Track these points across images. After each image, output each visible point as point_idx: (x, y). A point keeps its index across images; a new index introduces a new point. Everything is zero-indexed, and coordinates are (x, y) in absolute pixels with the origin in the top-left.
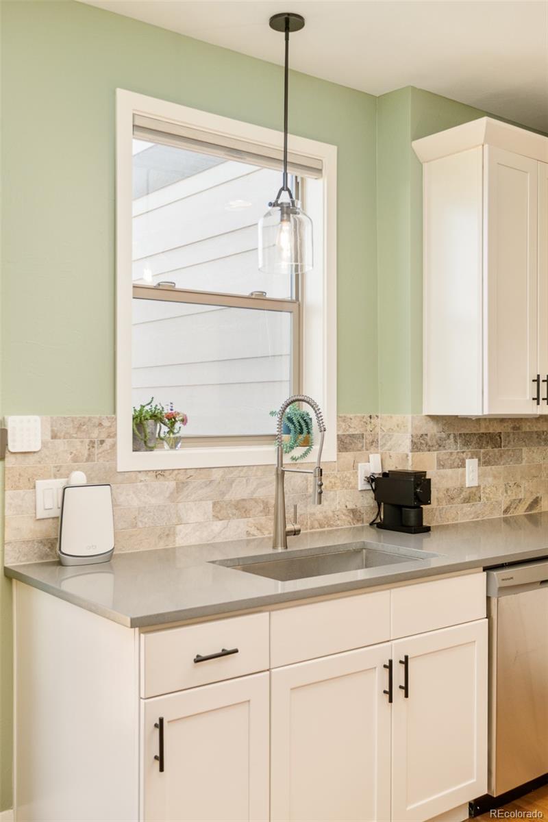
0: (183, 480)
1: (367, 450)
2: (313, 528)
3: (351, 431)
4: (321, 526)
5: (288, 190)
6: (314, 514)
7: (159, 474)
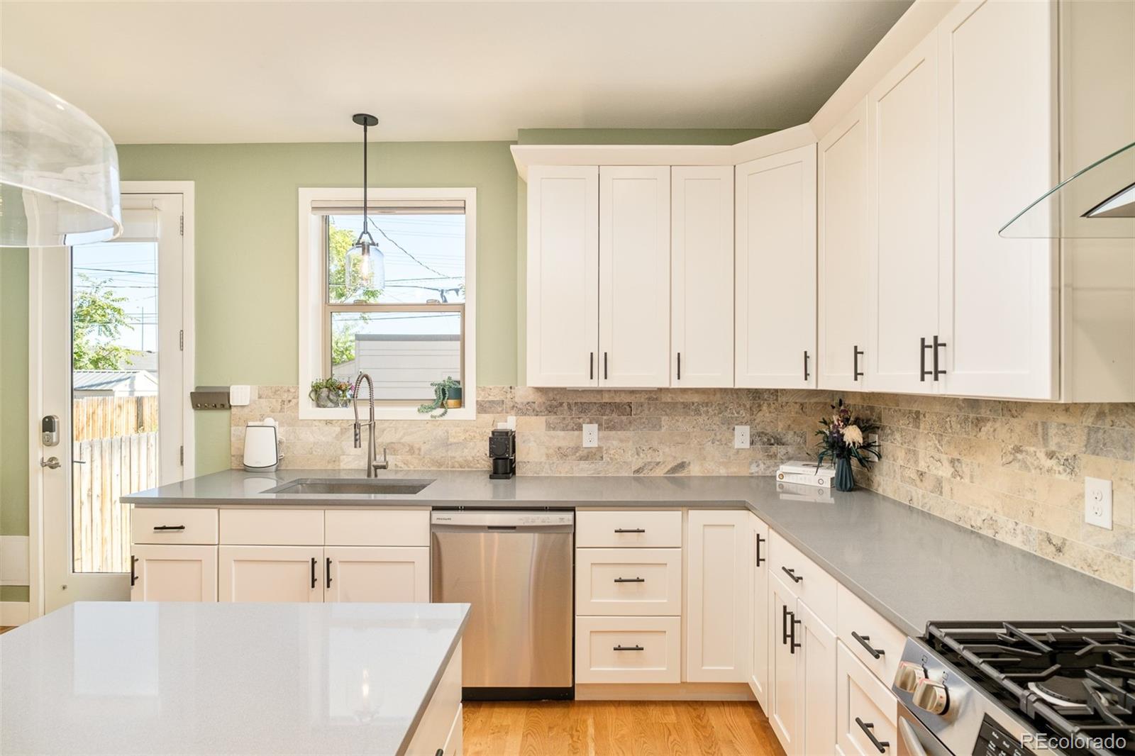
1: (507, 413)
2: (453, 467)
3: (491, 398)
4: (461, 467)
5: (368, 233)
6: (454, 458)
7: (328, 422)
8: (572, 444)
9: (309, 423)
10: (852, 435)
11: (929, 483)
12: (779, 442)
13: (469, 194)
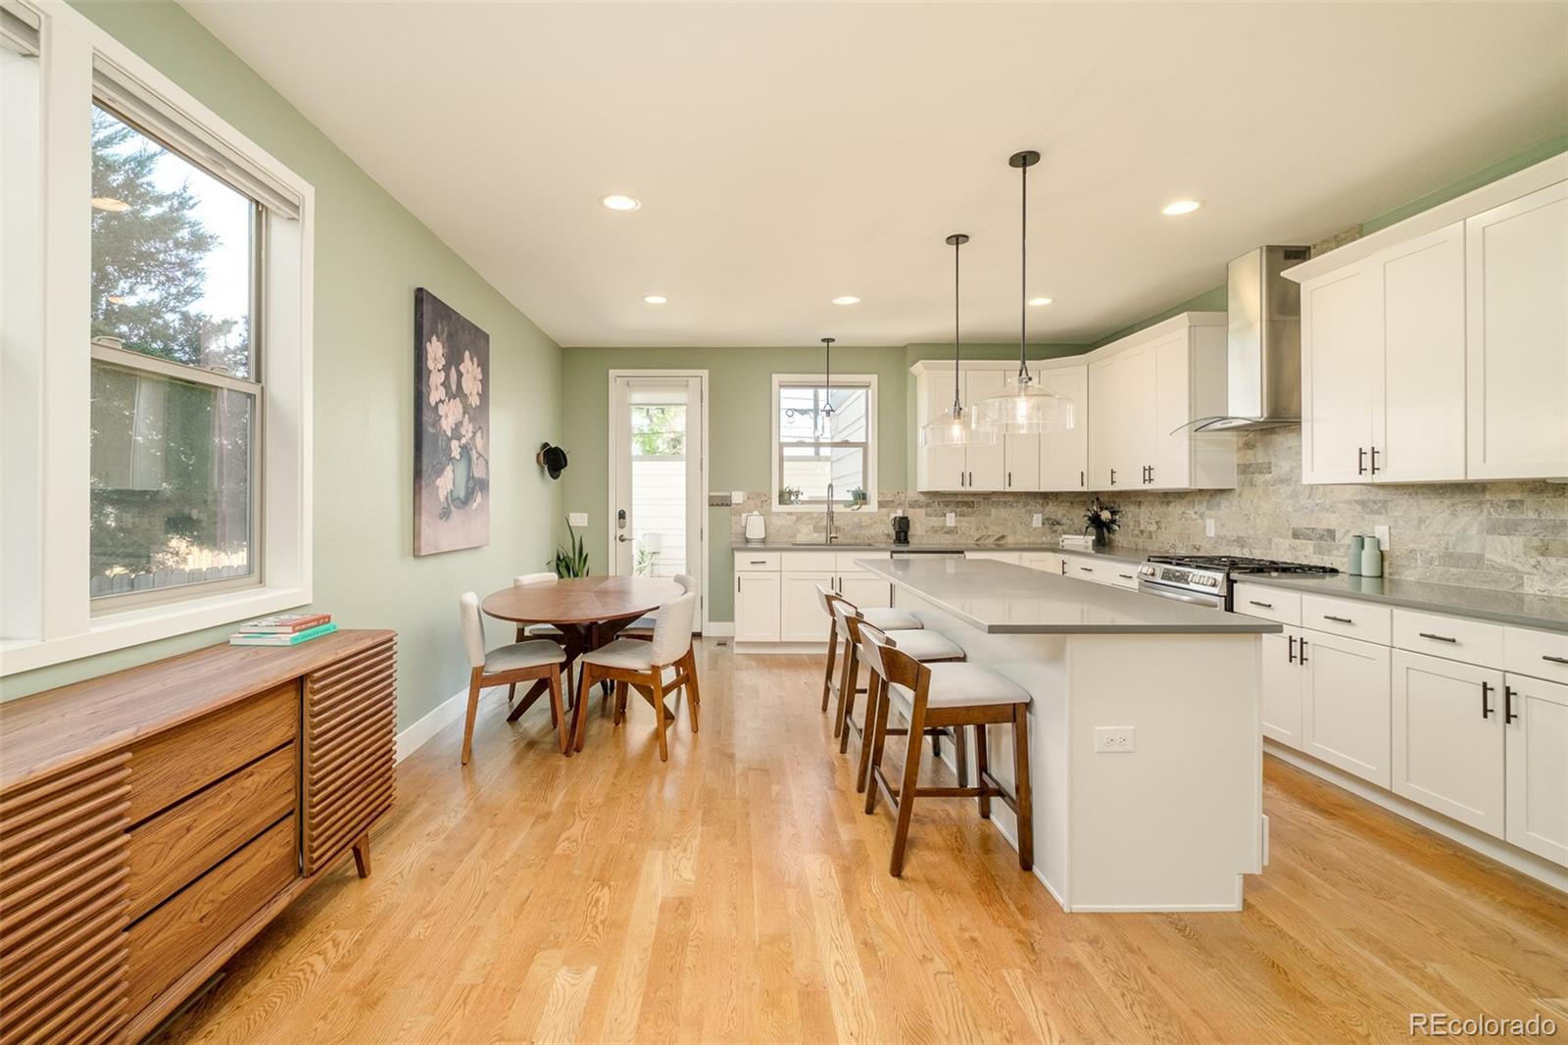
0: (800, 517)
1: (903, 507)
3: (886, 499)
7: (790, 514)
8: (941, 525)
9: (778, 514)
10: (1105, 515)
11: (1146, 535)
12: (1059, 524)
13: (873, 379)
